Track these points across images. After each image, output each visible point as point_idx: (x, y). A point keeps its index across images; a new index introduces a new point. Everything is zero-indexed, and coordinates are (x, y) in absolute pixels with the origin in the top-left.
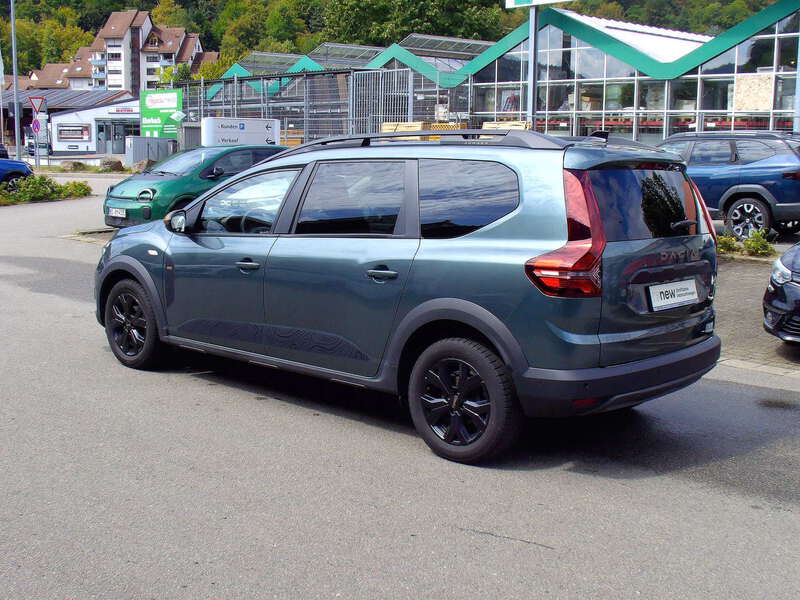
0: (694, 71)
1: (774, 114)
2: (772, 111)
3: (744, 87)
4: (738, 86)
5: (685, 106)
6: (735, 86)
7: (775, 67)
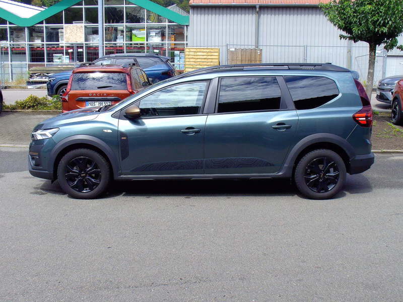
0: (41, 23)
1: (86, 44)
2: (84, 43)
3: (69, 31)
4: (66, 30)
5: (36, 41)
6: (64, 30)
7: (84, 21)
